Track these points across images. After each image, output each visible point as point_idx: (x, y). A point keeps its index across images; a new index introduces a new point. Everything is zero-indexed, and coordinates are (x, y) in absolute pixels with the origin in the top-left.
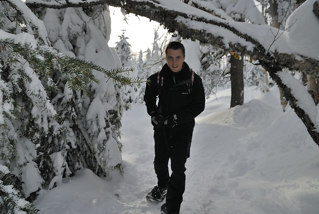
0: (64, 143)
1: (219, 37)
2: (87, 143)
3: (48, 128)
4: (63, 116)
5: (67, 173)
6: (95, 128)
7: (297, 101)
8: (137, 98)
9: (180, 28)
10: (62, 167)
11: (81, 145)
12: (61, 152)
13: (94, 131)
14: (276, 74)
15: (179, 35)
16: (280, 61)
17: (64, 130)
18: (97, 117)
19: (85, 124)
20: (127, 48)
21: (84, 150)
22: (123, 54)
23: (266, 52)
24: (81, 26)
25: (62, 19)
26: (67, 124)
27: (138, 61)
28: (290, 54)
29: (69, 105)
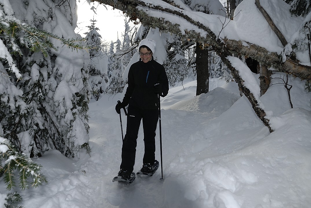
0: (31, 123)
1: (176, 25)
2: (55, 125)
3: (16, 107)
4: (30, 96)
5: (35, 151)
6: (62, 109)
7: (244, 81)
8: (107, 89)
9: (141, 16)
10: (30, 146)
11: (50, 128)
12: (28, 131)
13: (61, 112)
14: (227, 58)
15: (140, 23)
16: (230, 47)
17: (31, 110)
18: (64, 99)
19: (53, 107)
20: (98, 39)
21: (52, 133)
22: (93, 45)
23: (217, 39)
24: (47, 12)
25: (27, 3)
26: (34, 104)
27: (109, 53)
28: (237, 40)
29: (36, 86)
